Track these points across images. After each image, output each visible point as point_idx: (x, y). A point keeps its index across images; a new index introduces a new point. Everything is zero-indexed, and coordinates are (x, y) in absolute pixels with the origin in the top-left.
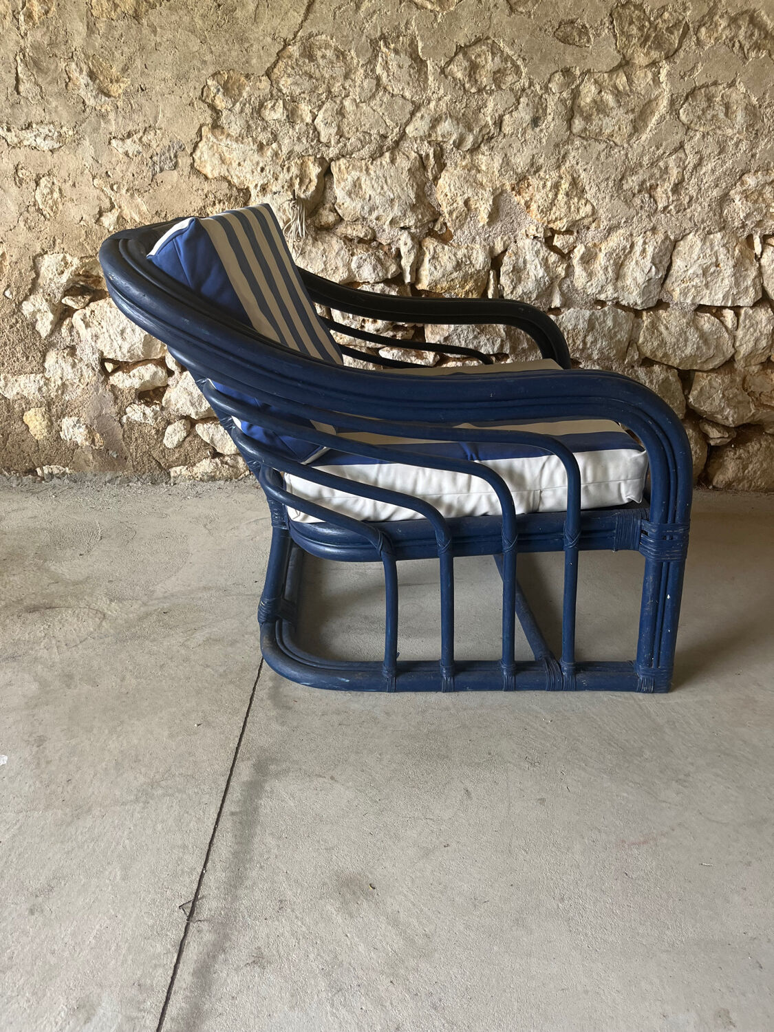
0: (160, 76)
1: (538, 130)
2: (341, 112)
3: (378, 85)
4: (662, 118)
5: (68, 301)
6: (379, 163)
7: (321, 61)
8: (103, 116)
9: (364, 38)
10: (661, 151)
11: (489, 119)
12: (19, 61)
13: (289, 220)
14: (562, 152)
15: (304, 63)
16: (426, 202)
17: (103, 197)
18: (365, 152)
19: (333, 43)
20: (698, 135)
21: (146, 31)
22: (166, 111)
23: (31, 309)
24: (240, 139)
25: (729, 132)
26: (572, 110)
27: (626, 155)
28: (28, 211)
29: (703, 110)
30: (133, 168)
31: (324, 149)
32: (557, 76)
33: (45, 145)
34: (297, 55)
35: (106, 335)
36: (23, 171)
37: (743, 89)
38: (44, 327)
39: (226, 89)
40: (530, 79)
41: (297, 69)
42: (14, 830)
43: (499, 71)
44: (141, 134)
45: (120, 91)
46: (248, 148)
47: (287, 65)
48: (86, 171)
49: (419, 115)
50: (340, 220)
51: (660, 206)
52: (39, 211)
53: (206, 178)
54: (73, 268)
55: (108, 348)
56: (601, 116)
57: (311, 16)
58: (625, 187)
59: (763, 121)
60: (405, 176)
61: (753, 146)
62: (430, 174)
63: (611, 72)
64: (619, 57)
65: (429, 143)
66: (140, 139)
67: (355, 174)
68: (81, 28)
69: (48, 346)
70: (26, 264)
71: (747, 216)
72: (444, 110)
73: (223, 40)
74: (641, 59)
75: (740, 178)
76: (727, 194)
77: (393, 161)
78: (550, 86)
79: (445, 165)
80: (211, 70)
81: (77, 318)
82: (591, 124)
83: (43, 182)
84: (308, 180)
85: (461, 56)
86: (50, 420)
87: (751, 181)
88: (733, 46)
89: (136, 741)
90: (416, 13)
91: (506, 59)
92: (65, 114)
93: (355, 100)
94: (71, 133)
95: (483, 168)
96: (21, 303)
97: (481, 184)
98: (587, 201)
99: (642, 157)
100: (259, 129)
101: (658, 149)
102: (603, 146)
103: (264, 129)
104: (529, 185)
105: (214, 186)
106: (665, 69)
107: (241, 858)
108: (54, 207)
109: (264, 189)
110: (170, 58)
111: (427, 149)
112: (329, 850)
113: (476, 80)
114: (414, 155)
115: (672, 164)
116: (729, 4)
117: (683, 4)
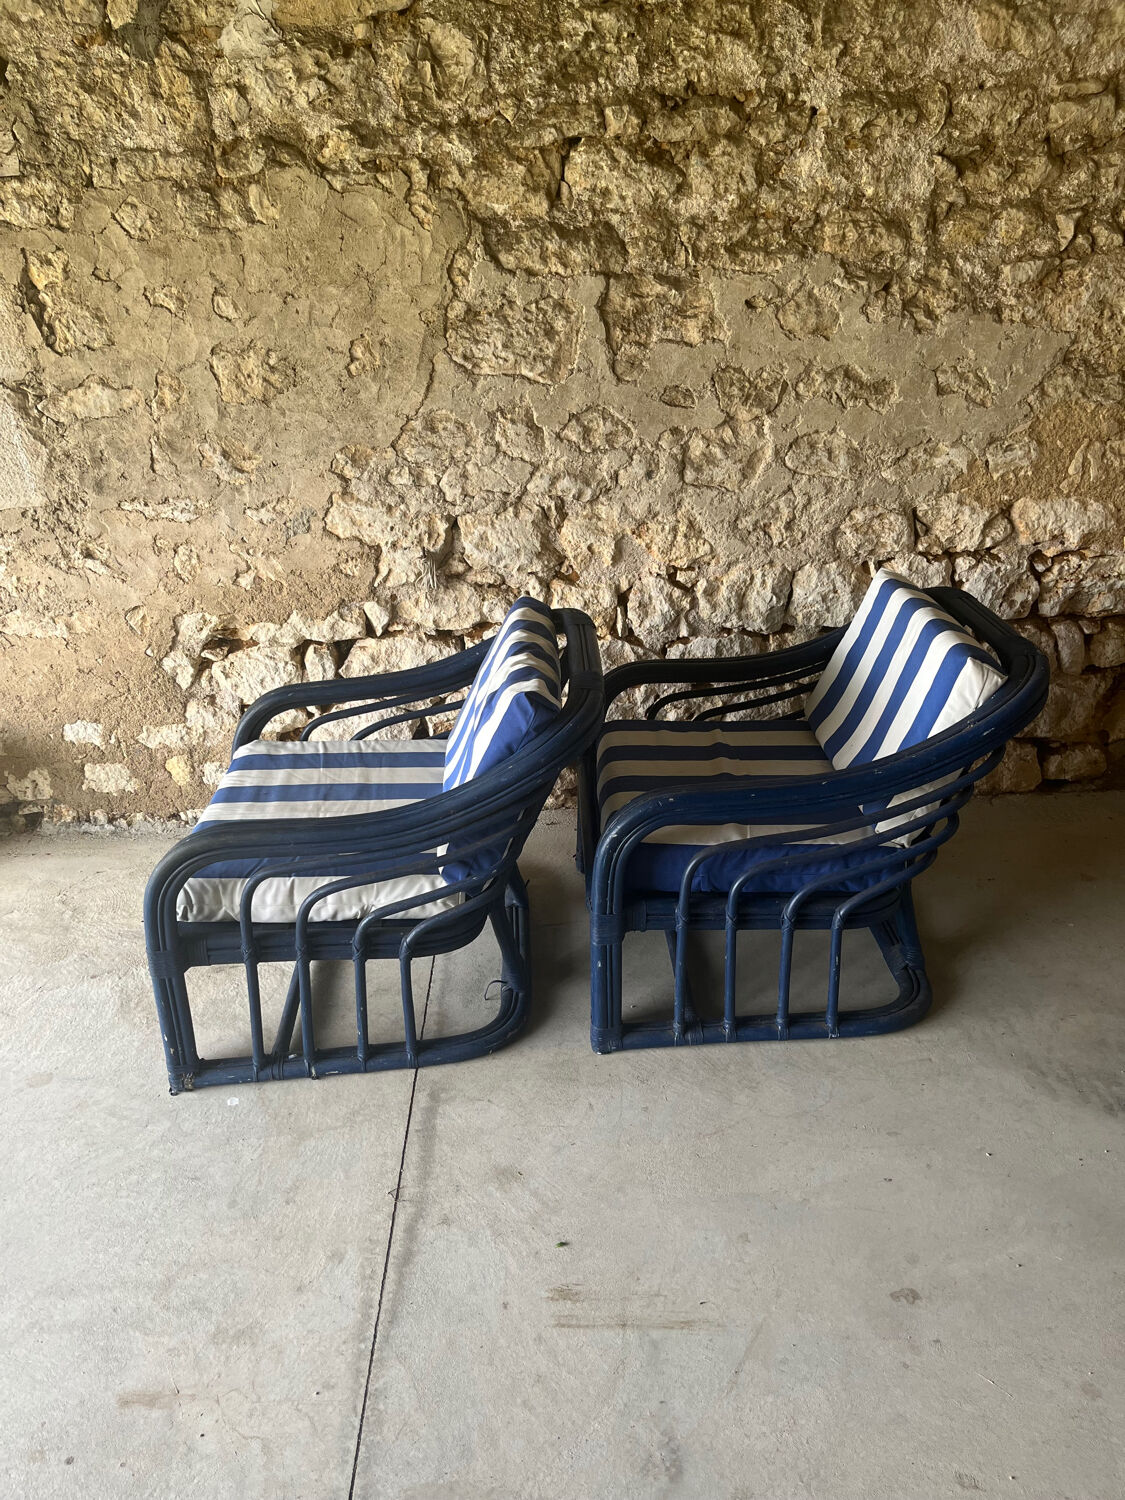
0: (292, 451)
1: (652, 482)
2: (465, 476)
3: (498, 451)
4: (769, 465)
5: (206, 654)
6: (503, 518)
7: (442, 432)
8: (238, 489)
9: (482, 411)
10: (770, 494)
11: (605, 474)
12: (154, 444)
13: (419, 574)
14: (677, 500)
15: (427, 435)
16: (551, 548)
17: (240, 561)
18: (490, 508)
19: (453, 416)
20: (805, 479)
21: (275, 413)
22: (298, 483)
23: (172, 664)
24: (369, 504)
25: (834, 474)
26: (683, 462)
27: (738, 499)
28: (167, 576)
29: (807, 456)
30: (268, 534)
31: (450, 507)
32: (666, 435)
33: (183, 518)
34: (419, 428)
35: (246, 684)
36: (161, 540)
37: (844, 435)
38: (185, 679)
39: (354, 461)
40: (641, 439)
41: (420, 440)
42: (260, 1150)
43: (611, 434)
44: (274, 504)
45: (253, 467)
46: (377, 511)
47: (410, 437)
48: (223, 538)
49: (538, 474)
50: (470, 568)
51: (775, 542)
52: (178, 576)
53: (339, 538)
54: (212, 625)
55: (248, 696)
56: (711, 467)
57: (431, 395)
58: (740, 527)
59: (866, 461)
60: (529, 528)
61: (857, 485)
62: (553, 523)
63: (717, 428)
64: (724, 416)
65: (550, 496)
66: (274, 508)
67: (481, 528)
68: (214, 413)
69: (190, 696)
70: (167, 624)
71: (859, 547)
72: (562, 469)
73: (349, 419)
74: (743, 414)
75: (849, 513)
76: (838, 528)
77: (516, 515)
78: (660, 443)
79: (567, 514)
80: (339, 445)
81: (216, 670)
82: (703, 474)
83: (181, 550)
84: (436, 535)
85: (574, 422)
86: (193, 767)
87: (859, 516)
88: (831, 397)
90: (528, 388)
91: (616, 423)
92: (200, 489)
93: (477, 465)
94: (207, 505)
95: (604, 516)
96: (161, 660)
97: (603, 531)
98: (705, 540)
99: (753, 500)
100: (387, 494)
101: (768, 492)
102: (715, 493)
103: (392, 493)
104: (648, 529)
105: (346, 545)
106: (768, 422)
107: (426, 1160)
108: (192, 572)
109: (394, 545)
110: (300, 437)
111: (548, 503)
112: (489, 1152)
113: (590, 442)
114: (536, 508)
115: (782, 505)
116: (824, 361)
117: (780, 364)
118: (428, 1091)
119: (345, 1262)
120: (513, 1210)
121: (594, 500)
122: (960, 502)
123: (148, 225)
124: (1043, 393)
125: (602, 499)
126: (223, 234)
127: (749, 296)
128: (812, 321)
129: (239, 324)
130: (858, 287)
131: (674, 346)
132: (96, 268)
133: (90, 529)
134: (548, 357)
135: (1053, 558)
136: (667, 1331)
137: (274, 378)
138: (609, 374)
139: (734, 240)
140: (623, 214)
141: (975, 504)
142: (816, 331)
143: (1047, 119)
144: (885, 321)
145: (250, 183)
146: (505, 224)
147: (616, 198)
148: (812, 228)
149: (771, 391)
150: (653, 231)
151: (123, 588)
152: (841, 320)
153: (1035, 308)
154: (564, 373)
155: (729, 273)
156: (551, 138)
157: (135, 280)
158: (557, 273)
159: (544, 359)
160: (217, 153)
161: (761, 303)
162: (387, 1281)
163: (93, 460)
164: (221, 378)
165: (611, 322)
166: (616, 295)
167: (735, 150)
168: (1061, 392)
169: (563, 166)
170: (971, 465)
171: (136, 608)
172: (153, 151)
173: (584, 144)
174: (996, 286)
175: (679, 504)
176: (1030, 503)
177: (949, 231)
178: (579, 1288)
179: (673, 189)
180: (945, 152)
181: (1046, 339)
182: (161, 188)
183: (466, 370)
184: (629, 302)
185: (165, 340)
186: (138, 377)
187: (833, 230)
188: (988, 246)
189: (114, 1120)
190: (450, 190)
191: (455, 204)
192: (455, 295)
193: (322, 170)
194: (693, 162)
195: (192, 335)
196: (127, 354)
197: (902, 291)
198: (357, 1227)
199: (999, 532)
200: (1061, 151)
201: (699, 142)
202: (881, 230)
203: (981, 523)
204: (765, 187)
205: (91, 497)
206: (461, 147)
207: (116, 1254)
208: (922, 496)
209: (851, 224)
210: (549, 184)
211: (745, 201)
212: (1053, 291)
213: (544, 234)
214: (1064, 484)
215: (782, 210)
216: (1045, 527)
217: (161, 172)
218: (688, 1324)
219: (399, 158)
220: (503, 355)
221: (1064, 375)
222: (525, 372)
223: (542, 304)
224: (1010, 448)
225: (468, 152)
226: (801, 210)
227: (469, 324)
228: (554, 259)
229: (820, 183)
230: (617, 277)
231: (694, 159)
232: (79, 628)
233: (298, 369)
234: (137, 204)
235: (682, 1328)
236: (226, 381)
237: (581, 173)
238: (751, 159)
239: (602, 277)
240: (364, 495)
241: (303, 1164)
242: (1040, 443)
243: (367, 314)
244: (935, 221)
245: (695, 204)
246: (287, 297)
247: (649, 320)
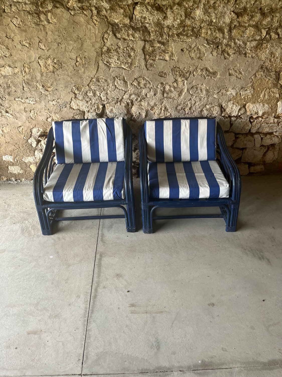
0: (61, 86)
1: (156, 96)
2: (107, 94)
3: (116, 87)
4: (186, 93)
5: (39, 139)
6: (117, 105)
7: (101, 82)
8: (47, 96)
9: (111, 77)
10: (186, 101)
11: (143, 94)
12: (23, 83)
14: (162, 101)
15: (97, 83)
16: (129, 113)
17: (48, 115)
18: (113, 102)
19: (104, 78)
20: (195, 97)
21: (56, 76)
22: (63, 94)
23: (31, 141)
24: (82, 100)
25: (202, 96)
26: (164, 92)
27: (178, 102)
28: (28, 118)
29: (195, 91)
30: (55, 108)
31: (103, 102)
32: (160, 84)
33: (32, 103)
34: (95, 81)
36: (27, 109)
37: (205, 86)
38: (34, 145)
39: (78, 89)
40: (153, 85)
41: (95, 84)
42: (58, 270)
43: (145, 84)
44: (57, 100)
45: (51, 90)
46: (84, 102)
47: (93, 83)
48: (43, 109)
49: (126, 94)
51: (187, 113)
52: (31, 118)
53: (74, 109)
54: (41, 131)
56: (171, 93)
57: (98, 72)
58: (178, 109)
59: (210, 93)
60: (124, 108)
61: (208, 98)
62: (130, 107)
63: (173, 83)
64: (174, 80)
65: (129, 100)
66: (56, 101)
67: (111, 107)
68: (39, 75)
69: (36, 149)
70: (29, 131)
72: (132, 92)
73: (76, 78)
74: (179, 80)
75: (205, 106)
76: (202, 110)
77: (120, 104)
78: (158, 86)
79: (134, 104)
80: (74, 85)
81: (42, 143)
82: (169, 95)
83: (32, 111)
84: (99, 109)
85: (136, 80)
86: (37, 167)
87: (208, 107)
88: (202, 76)
89: (76, 252)
90: (124, 71)
91: (147, 81)
92: (36, 95)
93: (110, 91)
94: (38, 100)
95: (143, 105)
96: (28, 140)
97: (143, 109)
98: (169, 112)
99: (181, 102)
100: (87, 98)
101: (185, 100)
102: (172, 100)
103: (88, 98)
104: (154, 109)
105: (76, 111)
106: (186, 82)
107: (99, 272)
108: (35, 117)
109: (88, 111)
110: (63, 82)
111: (128, 101)
112: (114, 270)
113: (140, 86)
114: (126, 102)
115: (188, 103)
116: (201, 66)
117: (190, 67)
118: (99, 254)
119: (80, 298)
120: (120, 285)
121: (141, 101)
122: (233, 104)
123: (21, 23)
124: (256, 76)
125: (143, 100)
126: (41, 26)
127: (182, 48)
128: (198, 55)
129: (46, 51)
130: (210, 46)
131: (162, 61)
132: (7, 35)
133: (7, 105)
134: (129, 63)
135: (255, 118)
136: (157, 314)
137: (56, 66)
138: (145, 68)
139: (179, 32)
140: (149, 24)
141: (237, 104)
142: (199, 58)
143: (261, 3)
144: (217, 56)
145: (48, 12)
146: (118, 25)
147: (148, 19)
148: (199, 30)
149: (187, 73)
150: (157, 29)
151: (17, 121)
152: (206, 55)
153: (255, 54)
154: (133, 67)
155: (177, 41)
156: (131, 2)
157: (17, 38)
158: (132, 40)
159: (128, 63)
160: (39, 4)
161: (185, 50)
162: (91, 302)
163: (7, 87)
164: (41, 65)
165: (146, 54)
166: (147, 46)
167: (180, 8)
168: (260, 76)
169: (134, 10)
170: (236, 94)
171: (20, 126)
172: (21, 3)
173: (139, 4)
174: (245, 48)
175: (162, 102)
176: (250, 104)
177: (234, 32)
178: (136, 304)
179: (163, 18)
180: (234, 11)
181: (257, 62)
182: (24, 13)
183: (107, 65)
184: (151, 48)
185: (26, 55)
186: (19, 64)
187: (204, 31)
188: (244, 37)
189: (22, 262)
190: (103, 16)
191: (104, 20)
192: (104, 45)
193: (68, 9)
194: (168, 11)
195: (33, 54)
196: (15, 58)
197: (222, 48)
198: (83, 289)
199: (242, 112)
200: (264, 12)
201: (170, 5)
202: (217, 31)
203: (238, 109)
204: (187, 18)
205: (7, 97)
206: (106, 4)
207: (24, 296)
208: (224, 102)
209: (209, 29)
210: (130, 15)
211: (182, 22)
212: (260, 49)
213: (128, 29)
214: (259, 100)
215: (191, 25)
216: (254, 111)
217: (24, 9)
218: (162, 312)
219: (89, 6)
220: (117, 62)
221: (261, 72)
222: (123, 66)
223: (128, 48)
224: (246, 90)
225: (108, 5)
226: (196, 25)
227: (108, 53)
228: (131, 36)
229: (202, 18)
230: (148, 41)
231: (169, 10)
232: (5, 131)
233: (62, 64)
234: (18, 17)
235: (160, 313)
236: (43, 66)
237: (138, 12)
238: (184, 11)
239: (144, 41)
240: (80, 98)
241: (69, 273)
242: (254, 89)
243: (81, 49)
244: (231, 29)
245: (168, 22)
246: (59, 44)
247: (156, 53)
